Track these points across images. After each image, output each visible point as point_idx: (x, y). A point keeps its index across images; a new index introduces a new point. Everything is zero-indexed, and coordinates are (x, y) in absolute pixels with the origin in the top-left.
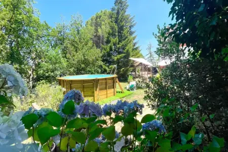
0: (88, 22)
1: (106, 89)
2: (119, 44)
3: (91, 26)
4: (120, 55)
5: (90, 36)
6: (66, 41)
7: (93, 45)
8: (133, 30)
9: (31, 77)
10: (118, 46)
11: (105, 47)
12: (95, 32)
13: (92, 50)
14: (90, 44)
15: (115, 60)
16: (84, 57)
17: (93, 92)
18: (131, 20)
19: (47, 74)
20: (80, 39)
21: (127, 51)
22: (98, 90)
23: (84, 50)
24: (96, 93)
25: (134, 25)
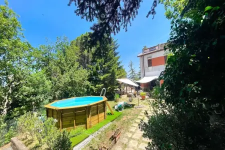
0: (73, 42)
1: (97, 114)
2: (104, 64)
3: (77, 46)
4: (106, 75)
5: (76, 57)
6: (52, 63)
7: (80, 66)
8: (116, 51)
9: (6, 103)
10: (104, 66)
11: (91, 67)
12: (80, 52)
13: (78, 71)
14: (77, 65)
15: (101, 79)
16: (71, 78)
17: (86, 119)
18: (115, 42)
19: (28, 99)
20: (66, 60)
21: (113, 71)
22: (90, 116)
23: (71, 72)
24: (88, 120)
25: (117, 47)
